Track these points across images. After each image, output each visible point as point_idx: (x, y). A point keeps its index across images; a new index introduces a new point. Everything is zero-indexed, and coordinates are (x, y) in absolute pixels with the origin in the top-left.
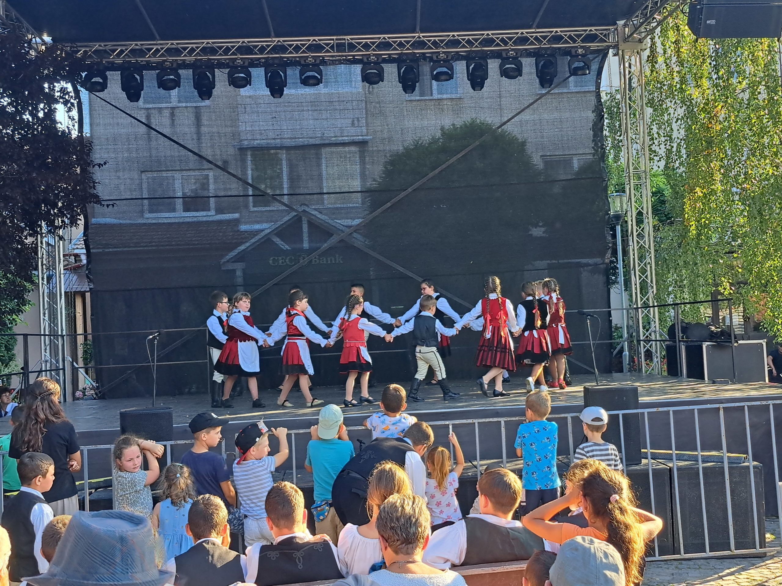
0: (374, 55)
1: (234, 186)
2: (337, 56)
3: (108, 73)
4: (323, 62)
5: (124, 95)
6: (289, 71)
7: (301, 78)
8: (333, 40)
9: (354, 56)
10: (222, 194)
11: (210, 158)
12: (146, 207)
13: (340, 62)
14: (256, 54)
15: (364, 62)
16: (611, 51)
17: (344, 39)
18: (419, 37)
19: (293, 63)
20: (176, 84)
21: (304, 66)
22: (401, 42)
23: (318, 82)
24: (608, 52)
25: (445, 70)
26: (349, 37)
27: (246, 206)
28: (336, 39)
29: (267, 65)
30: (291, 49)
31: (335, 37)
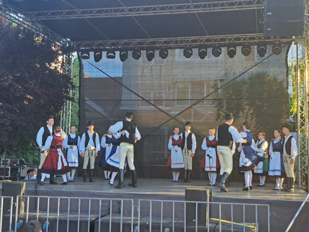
1: (133, 96)
2: (175, 45)
13: (177, 48)
14: (145, 45)
18: (208, 37)
19: (158, 48)
21: (161, 49)
23: (166, 56)
29: (147, 49)
31: (174, 38)
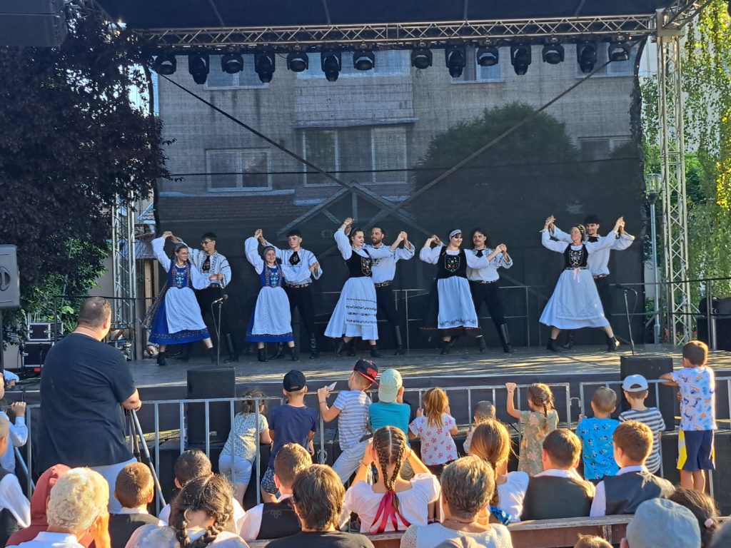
0: (424, 41)
1: (291, 163)
2: (389, 42)
3: (177, 57)
4: (376, 48)
5: (191, 77)
6: (344, 57)
7: (354, 63)
8: (385, 26)
9: (404, 42)
10: (281, 170)
11: (269, 137)
12: (209, 183)
13: (392, 48)
14: (314, 40)
15: (414, 48)
16: (649, 37)
17: (396, 26)
18: (466, 24)
19: (348, 48)
20: (239, 67)
21: (357, 51)
22: (449, 28)
23: (370, 66)
24: (646, 39)
25: (490, 55)
26: (400, 24)
27: (301, 183)
28: (389, 26)
29: (323, 50)
30: (345, 35)
31: (387, 24)
